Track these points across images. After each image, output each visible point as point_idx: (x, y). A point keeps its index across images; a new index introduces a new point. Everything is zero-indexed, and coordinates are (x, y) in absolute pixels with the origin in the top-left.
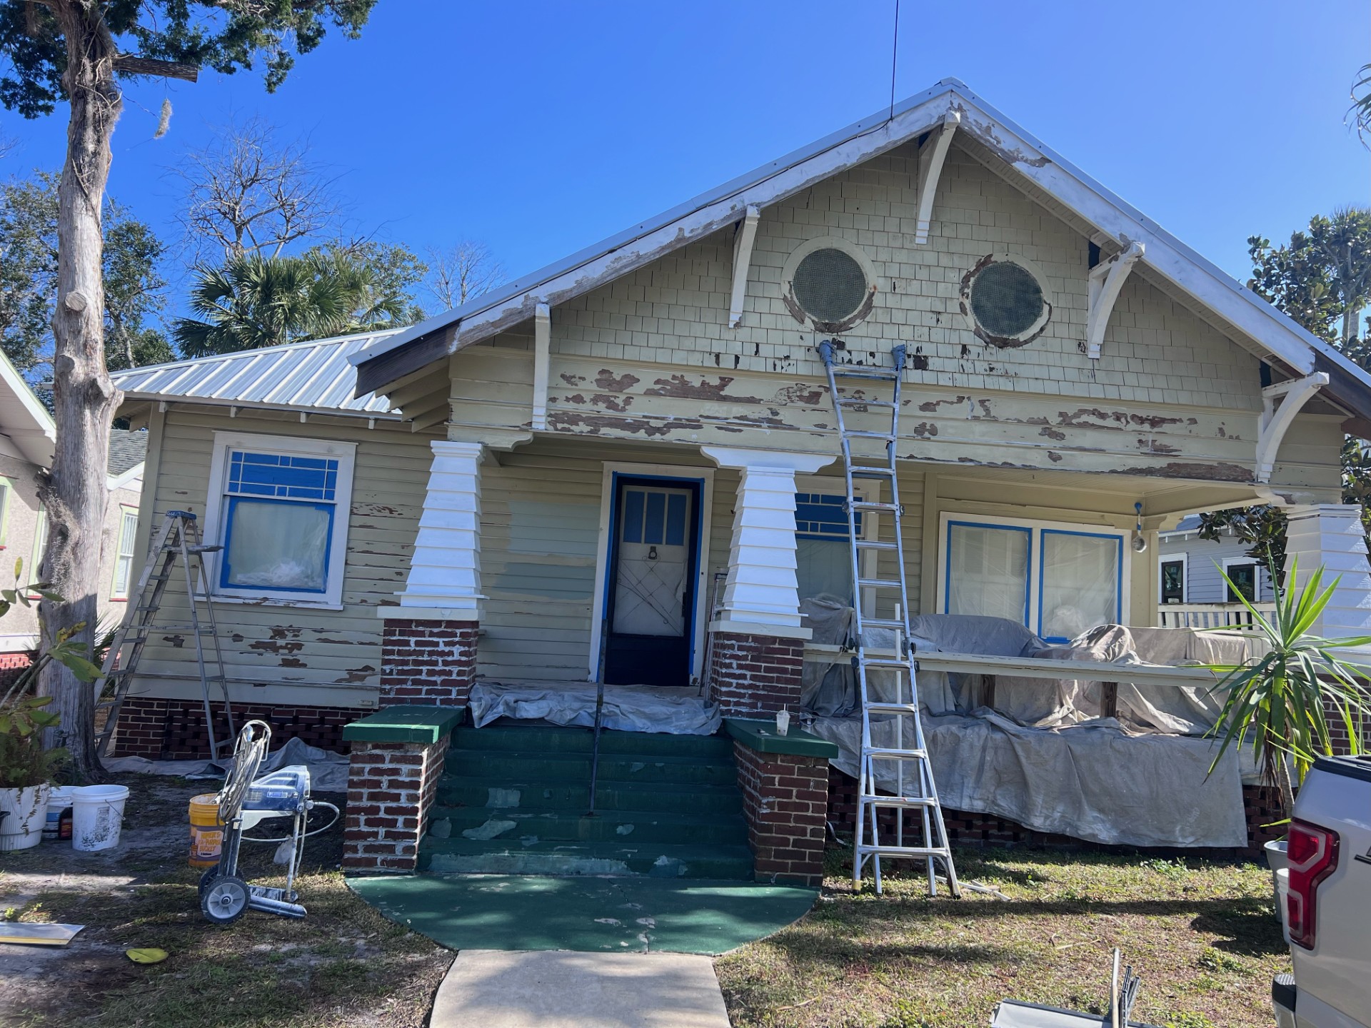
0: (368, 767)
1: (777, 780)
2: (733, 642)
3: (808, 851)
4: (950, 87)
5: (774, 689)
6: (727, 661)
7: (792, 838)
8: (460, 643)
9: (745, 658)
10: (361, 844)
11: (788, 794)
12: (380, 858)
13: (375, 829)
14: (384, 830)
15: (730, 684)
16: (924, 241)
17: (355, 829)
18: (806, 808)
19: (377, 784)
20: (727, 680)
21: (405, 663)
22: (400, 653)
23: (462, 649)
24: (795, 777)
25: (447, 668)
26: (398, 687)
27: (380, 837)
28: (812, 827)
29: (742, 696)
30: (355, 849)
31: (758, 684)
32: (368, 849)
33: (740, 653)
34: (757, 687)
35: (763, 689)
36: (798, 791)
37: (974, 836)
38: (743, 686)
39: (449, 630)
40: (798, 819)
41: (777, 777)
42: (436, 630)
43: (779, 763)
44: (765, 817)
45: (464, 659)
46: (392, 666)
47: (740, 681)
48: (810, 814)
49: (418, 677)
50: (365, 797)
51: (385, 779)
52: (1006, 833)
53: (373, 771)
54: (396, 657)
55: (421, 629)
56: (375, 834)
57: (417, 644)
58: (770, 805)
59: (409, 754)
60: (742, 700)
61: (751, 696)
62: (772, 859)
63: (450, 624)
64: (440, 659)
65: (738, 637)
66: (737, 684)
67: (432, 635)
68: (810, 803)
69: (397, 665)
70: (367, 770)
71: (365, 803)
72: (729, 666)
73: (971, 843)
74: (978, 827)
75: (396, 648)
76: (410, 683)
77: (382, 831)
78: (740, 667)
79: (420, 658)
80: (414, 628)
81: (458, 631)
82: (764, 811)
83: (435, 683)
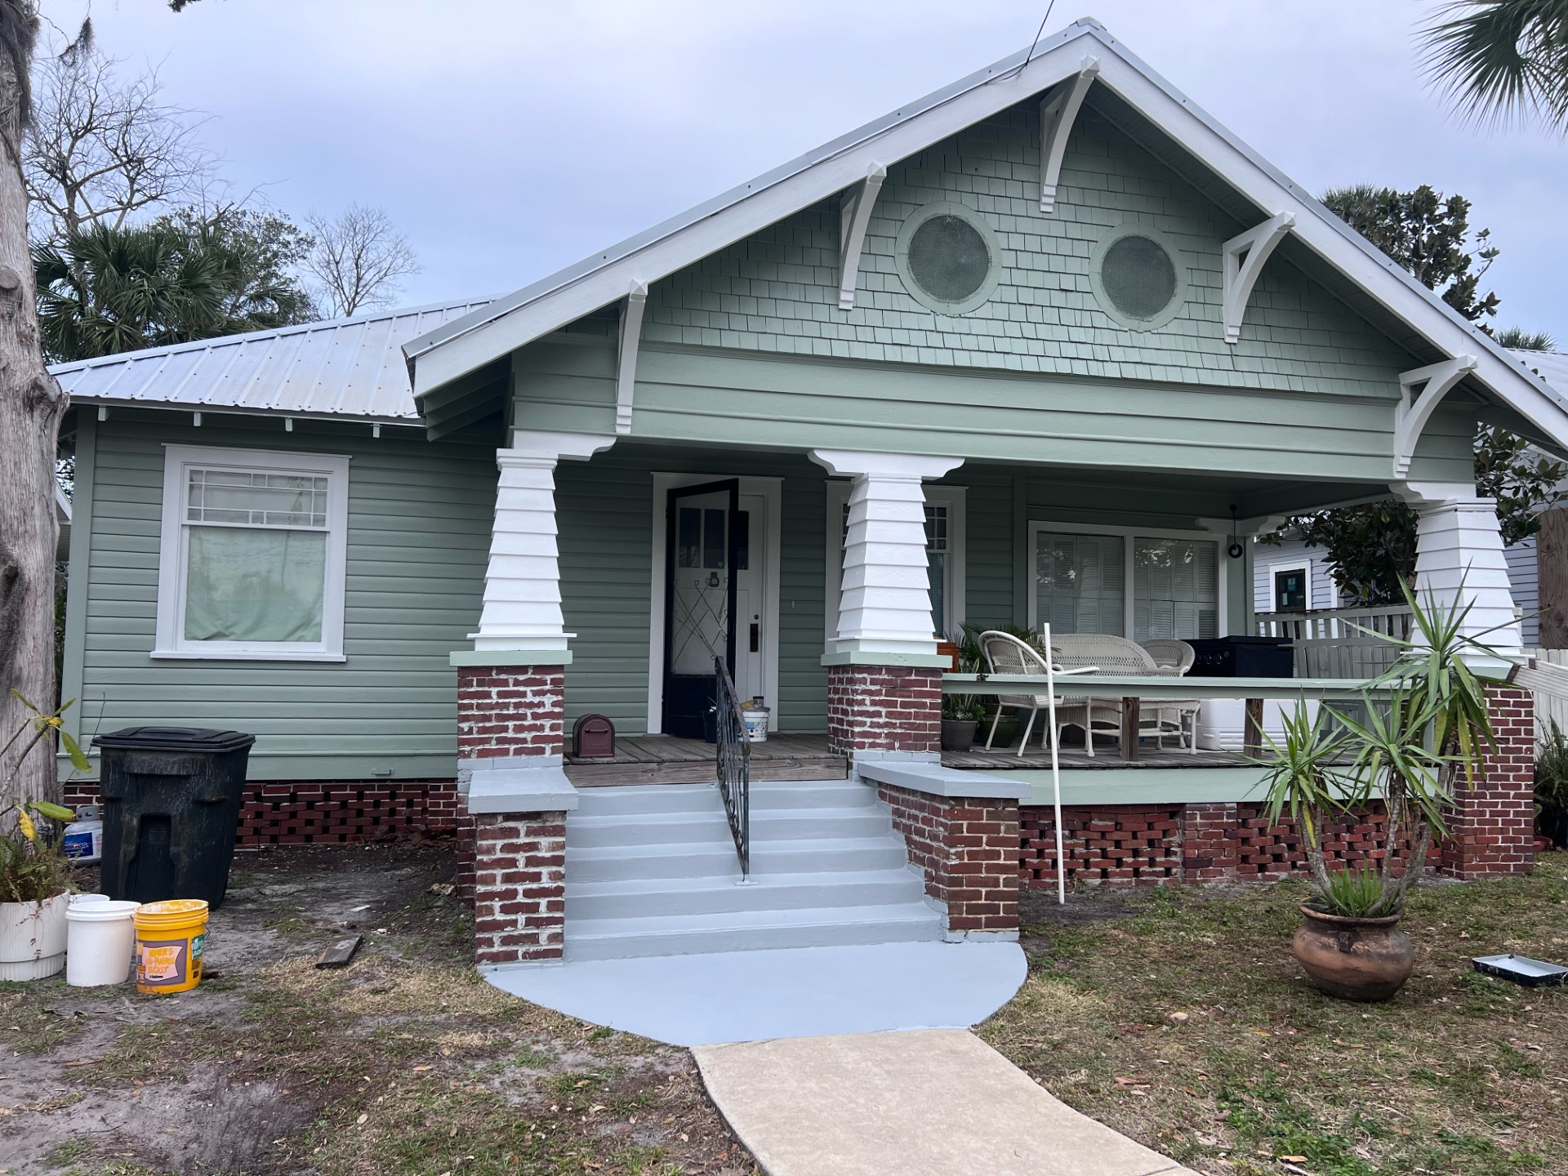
0: (500, 843)
1: (965, 826)
2: (865, 675)
3: (1002, 903)
4: (1087, 29)
5: (911, 726)
6: (859, 697)
7: (984, 890)
8: (552, 692)
9: (879, 693)
10: (496, 937)
11: (978, 842)
12: (521, 950)
13: (513, 917)
14: (524, 916)
15: (863, 724)
16: (1050, 209)
17: (489, 918)
18: (997, 855)
19: (513, 863)
20: (860, 718)
21: (488, 718)
22: (479, 707)
23: (555, 698)
24: (984, 821)
25: (538, 722)
26: (480, 747)
27: (519, 926)
28: (1005, 876)
29: (878, 736)
30: (490, 943)
31: (894, 721)
32: (506, 941)
33: (873, 688)
34: (894, 725)
35: (901, 727)
36: (988, 838)
37: (1124, 874)
38: (879, 725)
39: (538, 677)
40: (989, 868)
41: (965, 823)
42: (521, 678)
43: (966, 807)
44: (954, 869)
45: (557, 710)
46: (472, 724)
47: (875, 720)
48: (1001, 862)
49: (503, 735)
50: (499, 879)
51: (521, 857)
52: (1158, 869)
53: (506, 848)
54: (475, 712)
55: (503, 676)
56: (514, 923)
57: (500, 695)
58: (960, 855)
59: (548, 824)
60: (878, 741)
61: (888, 735)
62: (964, 915)
63: (539, 669)
64: (529, 712)
65: (870, 669)
66: (871, 722)
67: (517, 683)
68: (1001, 849)
69: (477, 721)
70: (498, 847)
71: (499, 887)
72: (862, 702)
73: (1122, 883)
74: (1129, 865)
75: (475, 701)
76: (494, 742)
77: (521, 918)
78: (874, 703)
79: (505, 712)
80: (495, 676)
81: (548, 678)
82: (953, 863)
83: (524, 741)
